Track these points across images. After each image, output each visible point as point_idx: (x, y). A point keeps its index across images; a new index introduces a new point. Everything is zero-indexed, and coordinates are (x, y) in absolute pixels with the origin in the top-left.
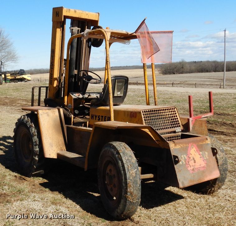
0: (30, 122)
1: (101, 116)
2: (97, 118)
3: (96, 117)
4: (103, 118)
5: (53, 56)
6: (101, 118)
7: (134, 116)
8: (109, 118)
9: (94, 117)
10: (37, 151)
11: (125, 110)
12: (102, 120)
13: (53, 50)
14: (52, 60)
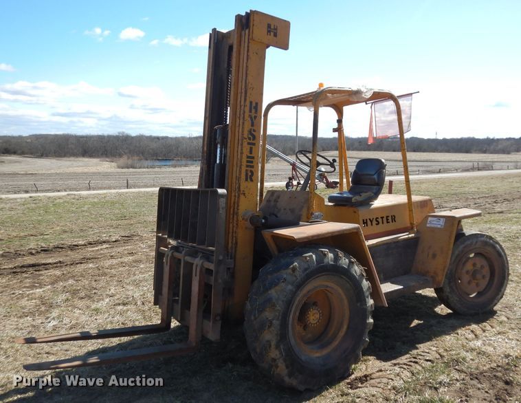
0: (343, 257)
2: (374, 222)
3: (371, 222)
4: (385, 219)
5: (255, 117)
6: (380, 220)
8: (394, 218)
9: (369, 222)
12: (383, 223)
13: (254, 105)
14: (252, 125)
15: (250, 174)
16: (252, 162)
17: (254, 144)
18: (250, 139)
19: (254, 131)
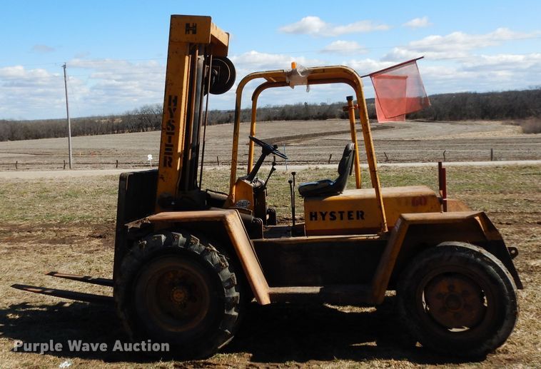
0: (198, 244)
1: (337, 212)
2: (328, 217)
3: (323, 215)
4: (344, 214)
5: (175, 110)
6: (338, 216)
7: (421, 204)
8: (360, 213)
9: (319, 216)
10: (237, 297)
11: (398, 195)
12: (342, 218)
13: (173, 98)
14: (172, 116)
15: (168, 160)
16: (171, 150)
17: (173, 134)
18: (168, 129)
19: (173, 121)
